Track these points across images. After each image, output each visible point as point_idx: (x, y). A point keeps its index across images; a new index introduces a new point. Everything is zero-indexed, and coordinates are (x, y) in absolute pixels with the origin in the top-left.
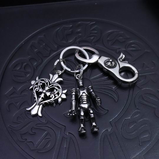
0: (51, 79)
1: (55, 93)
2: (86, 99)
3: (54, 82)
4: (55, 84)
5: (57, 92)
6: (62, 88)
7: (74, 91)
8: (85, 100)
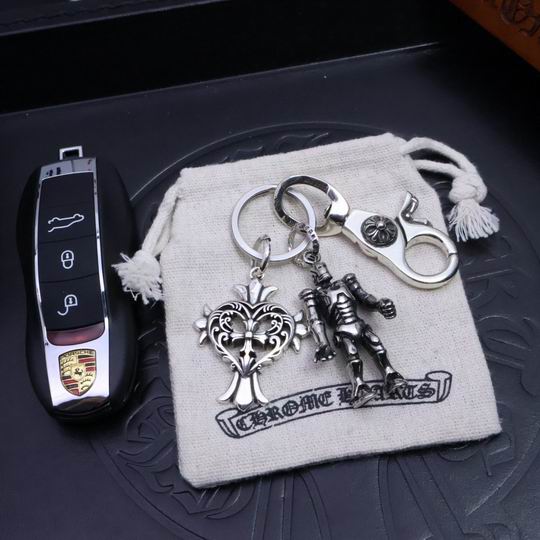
0: (246, 299)
1: (276, 329)
3: (258, 301)
4: (265, 306)
5: (281, 324)
7: (311, 296)
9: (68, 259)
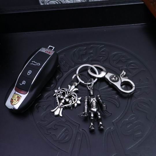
0: (69, 89)
1: (72, 99)
2: (95, 104)
3: (72, 91)
4: (72, 93)
5: (74, 99)
6: (77, 96)
7: (87, 98)
8: (95, 106)
9: (30, 72)
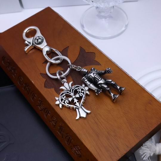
3: (70, 88)
4: (73, 88)
5: (80, 90)
